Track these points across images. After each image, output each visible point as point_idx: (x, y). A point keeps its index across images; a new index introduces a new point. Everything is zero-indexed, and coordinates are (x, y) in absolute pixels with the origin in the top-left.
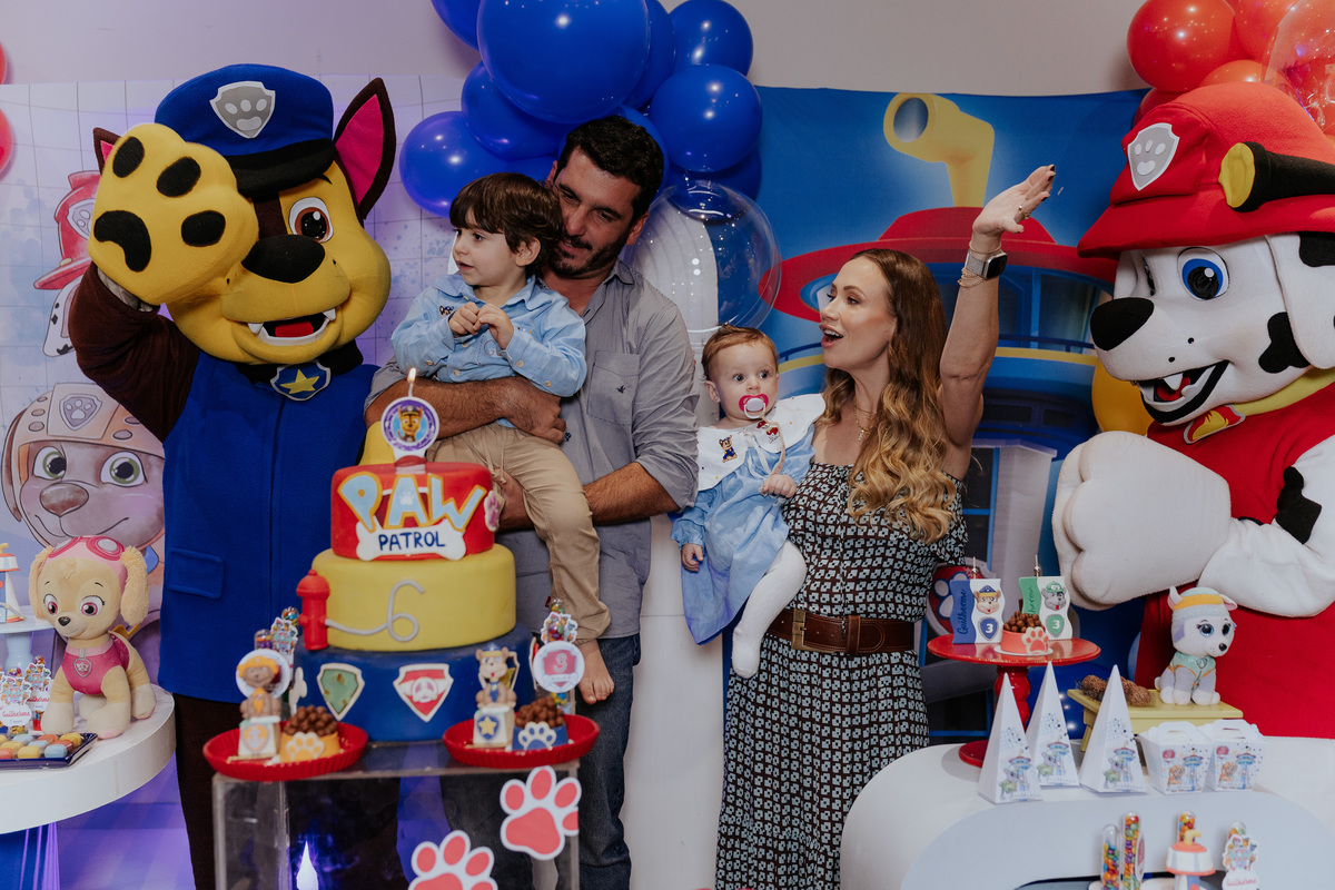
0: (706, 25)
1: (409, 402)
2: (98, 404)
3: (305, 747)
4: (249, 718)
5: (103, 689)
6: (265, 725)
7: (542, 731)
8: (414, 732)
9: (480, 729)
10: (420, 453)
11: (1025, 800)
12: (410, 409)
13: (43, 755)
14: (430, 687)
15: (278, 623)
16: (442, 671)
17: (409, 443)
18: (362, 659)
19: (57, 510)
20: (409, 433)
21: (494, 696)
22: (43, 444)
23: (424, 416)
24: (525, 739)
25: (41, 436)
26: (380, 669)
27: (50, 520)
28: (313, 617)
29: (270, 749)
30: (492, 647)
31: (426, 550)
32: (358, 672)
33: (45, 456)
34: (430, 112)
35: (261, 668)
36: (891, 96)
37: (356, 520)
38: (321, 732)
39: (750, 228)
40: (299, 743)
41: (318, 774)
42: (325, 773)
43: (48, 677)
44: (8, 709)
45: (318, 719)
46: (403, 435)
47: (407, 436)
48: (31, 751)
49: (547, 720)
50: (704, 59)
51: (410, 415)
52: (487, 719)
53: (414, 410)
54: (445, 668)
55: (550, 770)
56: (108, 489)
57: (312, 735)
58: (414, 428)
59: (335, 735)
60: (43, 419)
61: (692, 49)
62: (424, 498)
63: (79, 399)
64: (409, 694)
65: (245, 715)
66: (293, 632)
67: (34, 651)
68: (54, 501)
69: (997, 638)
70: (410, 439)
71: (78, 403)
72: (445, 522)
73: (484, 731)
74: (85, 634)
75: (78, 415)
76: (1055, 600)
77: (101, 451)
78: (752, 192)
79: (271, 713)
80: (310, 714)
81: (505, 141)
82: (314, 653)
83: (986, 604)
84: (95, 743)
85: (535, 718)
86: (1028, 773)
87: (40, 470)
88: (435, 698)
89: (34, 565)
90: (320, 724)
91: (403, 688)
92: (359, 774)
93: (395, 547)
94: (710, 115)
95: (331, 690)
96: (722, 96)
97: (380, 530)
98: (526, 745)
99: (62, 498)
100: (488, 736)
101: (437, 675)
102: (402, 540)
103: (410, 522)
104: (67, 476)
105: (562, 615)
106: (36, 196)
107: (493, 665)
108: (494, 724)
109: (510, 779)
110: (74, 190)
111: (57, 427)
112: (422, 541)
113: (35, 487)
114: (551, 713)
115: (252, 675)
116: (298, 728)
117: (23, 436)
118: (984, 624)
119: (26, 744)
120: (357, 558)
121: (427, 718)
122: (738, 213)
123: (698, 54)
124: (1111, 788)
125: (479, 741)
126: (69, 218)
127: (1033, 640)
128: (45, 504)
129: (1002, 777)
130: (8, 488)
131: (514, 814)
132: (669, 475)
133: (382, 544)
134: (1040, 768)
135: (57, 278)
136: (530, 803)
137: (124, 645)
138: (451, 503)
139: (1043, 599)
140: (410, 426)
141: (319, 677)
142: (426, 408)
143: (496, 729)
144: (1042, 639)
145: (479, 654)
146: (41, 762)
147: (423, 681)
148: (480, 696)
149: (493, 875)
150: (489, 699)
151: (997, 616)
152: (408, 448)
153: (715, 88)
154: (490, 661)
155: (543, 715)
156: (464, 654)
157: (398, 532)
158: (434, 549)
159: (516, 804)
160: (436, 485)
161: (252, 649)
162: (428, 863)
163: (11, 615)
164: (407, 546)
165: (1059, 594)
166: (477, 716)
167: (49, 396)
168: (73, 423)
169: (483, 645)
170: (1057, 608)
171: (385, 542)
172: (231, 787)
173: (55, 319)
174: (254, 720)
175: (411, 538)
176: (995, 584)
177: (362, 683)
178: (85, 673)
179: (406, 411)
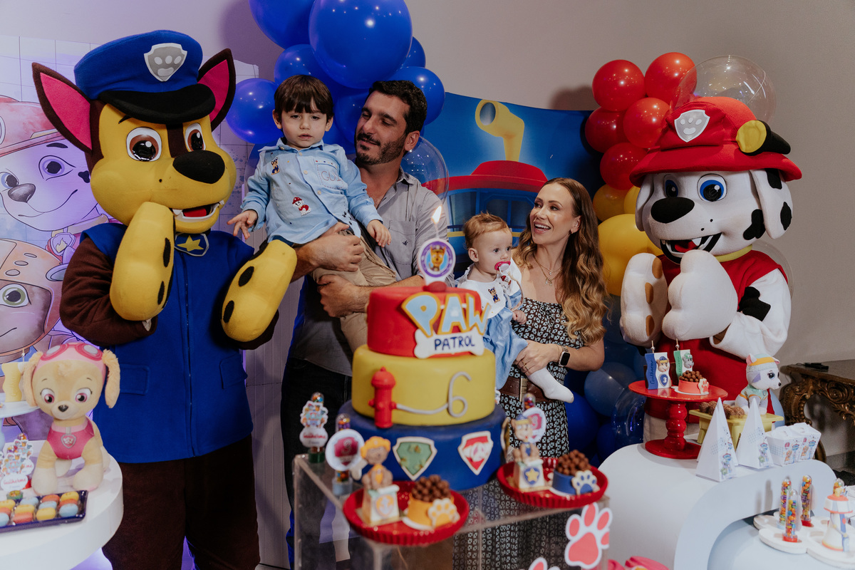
1: (437, 243)
3: (443, 511)
4: (375, 489)
5: (83, 455)
7: (588, 477)
9: (526, 477)
10: (443, 279)
12: (438, 247)
13: (58, 515)
14: (482, 449)
16: (487, 437)
17: (435, 273)
20: (436, 265)
23: (446, 253)
24: (578, 484)
26: (446, 439)
29: (395, 512)
31: (465, 349)
32: (429, 442)
35: (379, 448)
36: (478, 100)
37: (416, 328)
40: (439, 508)
46: (432, 266)
47: (434, 267)
48: (46, 512)
51: (437, 252)
52: (532, 470)
53: (441, 248)
54: (487, 434)
58: (439, 261)
62: (465, 311)
64: (468, 456)
65: (368, 487)
66: (323, 412)
70: (436, 269)
72: (475, 329)
73: (530, 479)
79: (389, 484)
82: (385, 430)
88: (483, 457)
91: (465, 452)
93: (446, 347)
95: (407, 458)
97: (435, 336)
98: (579, 489)
100: (532, 482)
101: (483, 440)
102: (451, 342)
103: (457, 329)
108: (538, 473)
112: (463, 343)
116: (432, 496)
119: (37, 505)
120: (415, 356)
121: (477, 472)
124: (762, 467)
125: (523, 487)
129: (721, 466)
131: (574, 539)
133: (436, 345)
136: (583, 530)
138: (478, 315)
140: (437, 259)
141: (395, 448)
142: (448, 247)
143: (539, 477)
144: (707, 385)
146: (59, 520)
147: (477, 445)
152: (434, 276)
157: (448, 336)
158: (470, 349)
159: (574, 533)
160: (470, 302)
164: (454, 346)
166: (521, 471)
170: (691, 367)
171: (439, 345)
174: (381, 491)
175: (457, 341)
176: (665, 354)
177: (435, 451)
178: (71, 444)
179: (435, 249)
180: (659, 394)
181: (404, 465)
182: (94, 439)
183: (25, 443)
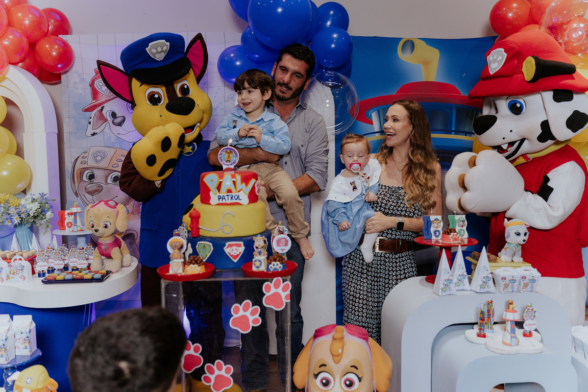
0: (332, 12)
1: (228, 148)
2: (106, 154)
3: (193, 269)
4: (173, 260)
5: (111, 255)
6: (179, 262)
7: (277, 265)
8: (231, 266)
9: (255, 264)
10: (232, 167)
11: (450, 295)
12: (229, 151)
13: (93, 278)
14: (237, 250)
15: (180, 228)
16: (241, 244)
17: (228, 163)
18: (212, 240)
19: (91, 193)
21: (260, 253)
22: (86, 169)
23: (234, 153)
24: (271, 267)
25: (85, 166)
26: (219, 243)
27: (89, 197)
28: (194, 225)
29: (180, 270)
30: (259, 236)
31: (235, 201)
32: (211, 244)
33: (87, 173)
34: (229, 45)
35: (177, 242)
36: (400, 39)
37: (210, 190)
38: (199, 265)
39: (348, 89)
40: (191, 268)
41: (198, 279)
42: (201, 279)
43: (93, 251)
44: (79, 262)
45: (198, 260)
47: (228, 161)
48: (89, 276)
49: (279, 261)
50: (331, 25)
51: (229, 153)
52: (257, 261)
53: (230, 151)
54: (242, 243)
55: (280, 278)
56: (110, 186)
57: (196, 265)
59: (204, 266)
60: (86, 160)
61: (326, 22)
62: (234, 182)
63: (99, 152)
64: (229, 252)
65: (171, 259)
66: (186, 232)
67: (87, 242)
68: (90, 190)
69: (440, 237)
71: (99, 154)
72: (242, 191)
73: (256, 265)
74: (104, 236)
75: (99, 158)
76: (462, 223)
77: (107, 172)
78: (348, 75)
79: (180, 258)
80: (194, 258)
81: (257, 56)
82: (194, 238)
83: (436, 225)
84: (111, 274)
85: (275, 260)
86: (451, 285)
87: (85, 178)
88: (238, 254)
89: (86, 210)
90: (199, 262)
91: (227, 250)
92: (212, 279)
93: (224, 200)
94: (333, 46)
95: (201, 251)
96: (338, 39)
97: (218, 194)
98: (272, 270)
99: (93, 189)
100: (258, 267)
101: (239, 246)
102: (226, 197)
103: (229, 191)
104: (95, 181)
105: (282, 226)
106: (82, 77)
107: (259, 242)
108: (260, 263)
109: (265, 282)
110: (96, 75)
111: (91, 163)
112: (233, 198)
113: (84, 185)
114: (280, 259)
115: (174, 245)
116: (190, 263)
117: (79, 166)
118: (435, 232)
119: (87, 274)
120: (210, 204)
121: (235, 261)
122: (343, 83)
123: (329, 23)
124: (482, 291)
125: (254, 269)
126: (95, 85)
127: (453, 237)
128: (87, 191)
129: (442, 286)
130: (73, 185)
131: (267, 294)
132: (318, 178)
133: (219, 199)
134: (456, 284)
135: (91, 107)
137: (119, 240)
138: (244, 184)
139: (457, 223)
140: (229, 157)
141: (197, 246)
142: (234, 150)
143: (260, 264)
144: (457, 237)
145: (254, 238)
146: (92, 280)
147: (234, 248)
148: (254, 253)
149: (259, 316)
150: (258, 254)
151: (440, 229)
152: (228, 165)
153: (335, 36)
154: (258, 240)
155: (278, 259)
156: (249, 238)
157: (225, 195)
158: (238, 201)
160: (238, 178)
161: (172, 236)
162: (237, 312)
163: (79, 229)
164: (228, 200)
165: (463, 221)
166: (254, 260)
167: (88, 151)
168: (97, 161)
169: (256, 235)
170: (462, 226)
172: (167, 284)
173: (90, 123)
174: (174, 260)
175: (230, 197)
176: (440, 217)
177: (212, 248)
178: (105, 249)
179: (227, 151)
180: (433, 243)
181: (200, 254)
182: (117, 248)
183: (90, 248)
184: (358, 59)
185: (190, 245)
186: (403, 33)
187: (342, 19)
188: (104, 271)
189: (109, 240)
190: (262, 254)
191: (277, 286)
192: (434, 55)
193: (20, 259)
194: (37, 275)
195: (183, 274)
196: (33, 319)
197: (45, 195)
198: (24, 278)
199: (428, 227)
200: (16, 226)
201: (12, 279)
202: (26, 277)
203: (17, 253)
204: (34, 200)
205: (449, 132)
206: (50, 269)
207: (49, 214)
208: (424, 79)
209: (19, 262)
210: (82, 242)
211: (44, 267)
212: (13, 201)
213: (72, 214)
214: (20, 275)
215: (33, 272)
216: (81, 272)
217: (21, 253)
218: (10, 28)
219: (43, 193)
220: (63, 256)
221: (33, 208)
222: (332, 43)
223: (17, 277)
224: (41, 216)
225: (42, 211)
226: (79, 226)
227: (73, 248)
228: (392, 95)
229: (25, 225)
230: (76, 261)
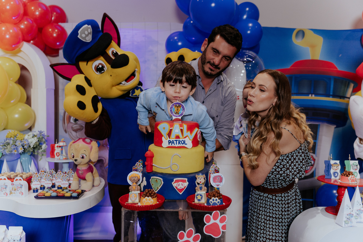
0: (247, 9)
3: (148, 201)
5: (86, 178)
6: (136, 194)
7: (216, 200)
8: (177, 197)
9: (197, 198)
10: (180, 118)
11: (352, 226)
12: (178, 105)
13: (71, 196)
14: (182, 185)
15: (137, 164)
16: (186, 180)
18: (163, 175)
21: (201, 188)
23: (181, 107)
24: (211, 202)
26: (168, 178)
27: (74, 133)
28: (149, 163)
29: (137, 201)
31: (182, 145)
32: (162, 179)
34: (173, 32)
36: (294, 29)
37: (162, 136)
38: (152, 197)
40: (146, 200)
42: (153, 209)
44: (63, 182)
45: (152, 193)
46: (175, 112)
47: (176, 113)
48: (68, 195)
49: (217, 197)
50: (247, 18)
51: (178, 107)
54: (186, 179)
55: (218, 212)
57: (150, 198)
59: (156, 198)
61: (243, 15)
62: (182, 130)
65: (130, 190)
66: (141, 167)
67: (69, 167)
68: (75, 128)
69: (338, 178)
72: (187, 137)
74: (82, 164)
76: (356, 167)
79: (138, 190)
80: (147, 191)
81: (194, 38)
82: (148, 174)
83: (335, 168)
84: (85, 193)
85: (214, 196)
86: (352, 218)
88: (183, 188)
89: (69, 145)
90: (152, 194)
91: (175, 185)
92: (163, 210)
93: (173, 144)
94: (249, 32)
95: (154, 184)
96: (252, 27)
97: (169, 139)
98: (211, 204)
100: (199, 200)
101: (184, 181)
102: (175, 142)
103: (178, 137)
107: (200, 179)
108: (201, 197)
112: (181, 143)
113: (70, 125)
114: (218, 195)
115: (132, 179)
116: (146, 195)
118: (334, 173)
119: (67, 192)
120: (162, 147)
121: (181, 193)
123: (245, 17)
125: (196, 201)
127: (351, 179)
128: (73, 129)
129: (345, 219)
131: (208, 224)
133: (169, 143)
134: (355, 217)
136: (212, 221)
137: (92, 166)
138: (189, 132)
139: (352, 167)
140: (178, 110)
141: (150, 180)
142: (182, 105)
144: (354, 179)
145: (197, 176)
146: (71, 197)
147: (180, 183)
148: (196, 188)
150: (199, 189)
151: (338, 171)
152: (176, 116)
153: (250, 25)
154: (200, 178)
155: (216, 195)
156: (192, 175)
157: (174, 140)
158: (184, 145)
159: (208, 221)
160: (185, 127)
162: (182, 237)
163: (64, 157)
164: (176, 144)
166: (196, 194)
169: (197, 173)
170: (356, 170)
171: (170, 143)
172: (127, 211)
174: (133, 192)
175: (178, 142)
176: (338, 162)
177: (163, 183)
178: (81, 174)
180: (332, 182)
181: (153, 187)
182: (90, 173)
183: (71, 172)
184: (264, 43)
185: (145, 178)
186: (297, 25)
187: (255, 13)
188: (80, 191)
189: (85, 167)
190: (203, 189)
191: (215, 218)
192: (319, 40)
193: (20, 180)
194: (32, 191)
195: (139, 204)
196: (24, 229)
197: (43, 132)
198: (22, 194)
199: (328, 169)
200: (20, 154)
201: (13, 194)
202: (24, 193)
203: (19, 174)
204: (34, 136)
205: (328, 96)
206: (42, 187)
207: (44, 146)
208: (310, 58)
209: (19, 182)
210: (66, 168)
211: (37, 185)
212: (20, 136)
213: (60, 147)
214: (20, 191)
215: (30, 188)
216: (63, 190)
217: (22, 174)
218: (25, 17)
219: (41, 131)
220: (51, 178)
221: (33, 141)
222: (248, 30)
223: (17, 193)
224: (39, 147)
225: (39, 144)
226: (64, 156)
227: (59, 172)
228: (287, 69)
229: (27, 153)
230: (61, 181)
